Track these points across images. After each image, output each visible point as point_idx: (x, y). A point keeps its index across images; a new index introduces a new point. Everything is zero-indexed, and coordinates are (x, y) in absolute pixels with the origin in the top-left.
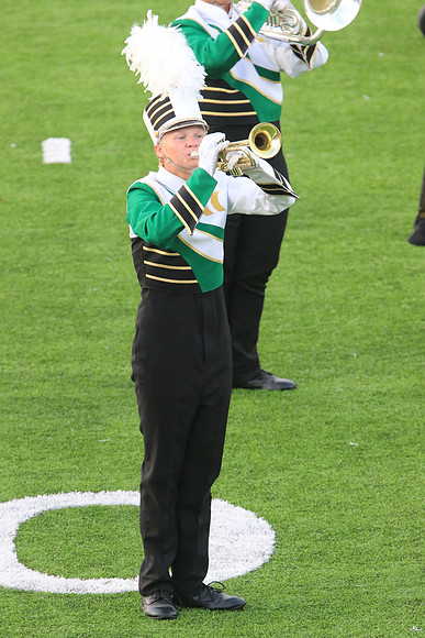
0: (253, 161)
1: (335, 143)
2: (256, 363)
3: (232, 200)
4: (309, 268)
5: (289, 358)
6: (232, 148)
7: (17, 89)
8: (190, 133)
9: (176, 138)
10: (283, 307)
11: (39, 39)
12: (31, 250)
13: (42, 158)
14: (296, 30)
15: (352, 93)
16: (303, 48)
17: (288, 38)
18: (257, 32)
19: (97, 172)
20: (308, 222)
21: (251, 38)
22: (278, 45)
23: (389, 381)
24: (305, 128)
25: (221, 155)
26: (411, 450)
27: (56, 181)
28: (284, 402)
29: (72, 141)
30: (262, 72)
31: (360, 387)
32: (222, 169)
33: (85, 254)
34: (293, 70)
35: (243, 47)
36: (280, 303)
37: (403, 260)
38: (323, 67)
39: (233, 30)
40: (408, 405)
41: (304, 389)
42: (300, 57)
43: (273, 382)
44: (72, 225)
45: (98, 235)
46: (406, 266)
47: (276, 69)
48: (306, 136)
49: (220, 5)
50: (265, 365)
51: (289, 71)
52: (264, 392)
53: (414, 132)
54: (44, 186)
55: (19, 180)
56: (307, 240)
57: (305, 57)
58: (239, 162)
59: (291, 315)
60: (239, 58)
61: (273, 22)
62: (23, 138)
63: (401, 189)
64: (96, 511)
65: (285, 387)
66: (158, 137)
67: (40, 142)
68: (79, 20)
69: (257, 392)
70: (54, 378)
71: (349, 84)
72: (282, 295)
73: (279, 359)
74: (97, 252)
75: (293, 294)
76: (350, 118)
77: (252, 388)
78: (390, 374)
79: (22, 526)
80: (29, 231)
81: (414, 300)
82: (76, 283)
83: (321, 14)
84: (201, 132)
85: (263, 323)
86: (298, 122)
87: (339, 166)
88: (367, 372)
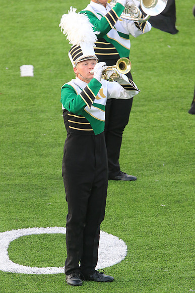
0: (118, 75)
1: (155, 67)
2: (118, 168)
3: (109, 92)
4: (143, 125)
5: (134, 166)
6: (109, 69)
7: (8, 43)
8: (90, 62)
9: (83, 65)
10: (131, 143)
11: (19, 20)
12: (15, 116)
13: (20, 74)
14: (137, 15)
15: (162, 44)
16: (140, 23)
17: (133, 19)
18: (119, 17)
19: (46, 81)
20: (143, 103)
21: (116, 19)
22: (129, 22)
23: (180, 176)
24: (141, 60)
25: (104, 72)
26: (190, 208)
27: (27, 84)
28: (131, 186)
29: (34, 66)
30: (121, 35)
31: (166, 179)
32: (105, 79)
33: (40, 118)
34: (135, 33)
35: (113, 23)
36: (129, 141)
37: (186, 121)
38: (149, 32)
39: (108, 15)
40: (188, 188)
41: (141, 180)
42: (139, 28)
43: (126, 177)
44: (34, 105)
45: (46, 109)
46: (187, 124)
47: (127, 33)
48: (142, 64)
49: (102, 4)
50: (122, 169)
51: (133, 34)
52: (122, 182)
53: (191, 62)
54: (21, 87)
55: (10, 84)
56: (141, 112)
57: (141, 28)
58: (112, 75)
59: (135, 146)
60: (111, 29)
61: (126, 12)
62: (11, 65)
63: (185, 89)
64: (45, 236)
65: (132, 179)
66: (75, 64)
67: (19, 67)
68: (37, 11)
69: (119, 181)
70: (26, 175)
71: (161, 40)
72: (131, 137)
73: (129, 166)
74: (45, 117)
75: (135, 136)
76: (162, 56)
77: (117, 180)
78: (180, 173)
79: (11, 243)
80: (14, 107)
81: (191, 139)
82: (36, 132)
83: (148, 8)
84: (95, 62)
85: (122, 150)
86: (138, 57)
87: (156, 78)
88: (169, 172)
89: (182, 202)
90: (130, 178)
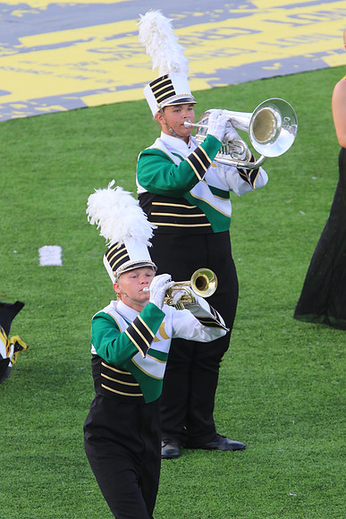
0: (193, 299)
1: (277, 249)
2: (213, 428)
5: (240, 424)
7: (17, 206)
8: (143, 272)
9: (130, 277)
11: (36, 165)
13: (39, 262)
15: (290, 209)
16: (248, 171)
17: (236, 163)
18: (213, 160)
19: (83, 273)
20: (255, 313)
21: (208, 165)
22: (228, 169)
23: (321, 443)
24: (252, 237)
25: (168, 292)
26: (340, 500)
27: (50, 280)
28: (235, 460)
29: (63, 248)
30: (215, 191)
31: (297, 448)
33: (74, 340)
34: (239, 189)
35: (202, 172)
36: (232, 380)
37: (332, 344)
39: (192, 158)
40: (336, 463)
41: (252, 450)
42: (245, 179)
43: (226, 444)
44: (63, 316)
45: (84, 324)
46: (335, 350)
47: (227, 189)
48: (253, 243)
49: (180, 137)
50: (220, 430)
51: (236, 191)
54: (40, 285)
55: (20, 280)
56: (254, 328)
57: (249, 180)
58: (182, 298)
59: (242, 389)
60: (199, 181)
61: (225, 151)
62: (23, 246)
65: (237, 448)
66: (116, 276)
67: (37, 249)
68: (69, 150)
70: (48, 441)
71: (289, 202)
72: (235, 373)
73: (232, 425)
75: (243, 372)
76: (289, 230)
77: (210, 448)
78: (322, 437)
80: (28, 321)
81: (342, 377)
82: (66, 364)
83: (263, 144)
84: (151, 273)
87: (280, 269)
88: (303, 435)
89: (327, 489)
90: (233, 445)
